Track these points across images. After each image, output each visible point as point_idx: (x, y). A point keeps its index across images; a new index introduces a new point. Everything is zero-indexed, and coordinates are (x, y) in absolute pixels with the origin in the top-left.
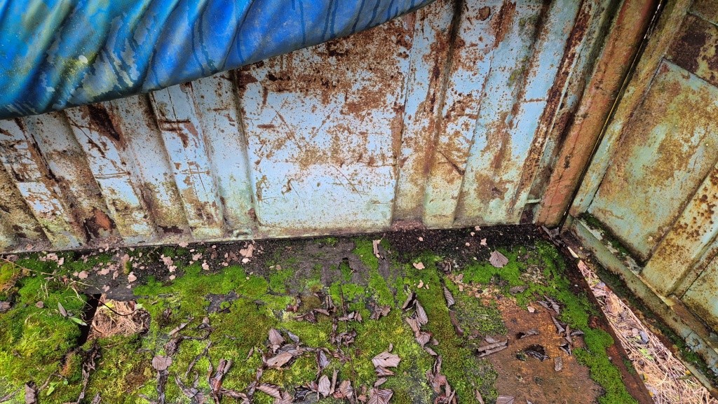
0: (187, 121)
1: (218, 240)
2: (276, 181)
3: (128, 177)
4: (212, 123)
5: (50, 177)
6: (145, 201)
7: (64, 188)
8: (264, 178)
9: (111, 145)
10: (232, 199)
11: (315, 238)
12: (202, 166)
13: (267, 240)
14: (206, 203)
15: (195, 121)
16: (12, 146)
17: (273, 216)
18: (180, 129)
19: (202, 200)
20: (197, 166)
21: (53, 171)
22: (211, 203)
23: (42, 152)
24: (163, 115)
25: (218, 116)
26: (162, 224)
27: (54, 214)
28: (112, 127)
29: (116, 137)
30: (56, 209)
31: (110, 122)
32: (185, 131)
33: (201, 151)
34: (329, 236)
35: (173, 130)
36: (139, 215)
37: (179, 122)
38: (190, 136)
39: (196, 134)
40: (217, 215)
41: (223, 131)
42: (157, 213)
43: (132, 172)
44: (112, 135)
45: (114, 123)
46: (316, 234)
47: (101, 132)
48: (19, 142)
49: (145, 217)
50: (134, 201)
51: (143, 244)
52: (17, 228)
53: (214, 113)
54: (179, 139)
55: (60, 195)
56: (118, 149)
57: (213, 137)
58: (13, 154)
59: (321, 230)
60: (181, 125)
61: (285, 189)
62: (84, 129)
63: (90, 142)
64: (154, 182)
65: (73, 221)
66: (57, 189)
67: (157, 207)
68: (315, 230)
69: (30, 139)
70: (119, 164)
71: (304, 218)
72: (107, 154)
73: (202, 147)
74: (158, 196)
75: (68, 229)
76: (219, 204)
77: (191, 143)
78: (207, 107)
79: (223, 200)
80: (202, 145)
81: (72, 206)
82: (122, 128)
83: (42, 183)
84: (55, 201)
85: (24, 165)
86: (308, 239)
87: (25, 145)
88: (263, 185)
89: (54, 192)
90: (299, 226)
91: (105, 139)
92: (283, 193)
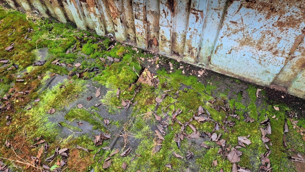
0: (202, 11)
1: (192, 64)
2: (226, 48)
3: (170, 28)
4: (210, 15)
5: (146, 20)
6: (172, 39)
7: (148, 26)
8: (221, 45)
9: (170, 13)
10: (204, 49)
11: (231, 77)
12: (199, 32)
13: (211, 71)
14: (194, 47)
15: (205, 12)
16: (138, 5)
17: (217, 62)
18: (197, 14)
19: (193, 46)
20: (197, 31)
21: (147, 18)
22: (195, 48)
23: (146, 10)
24: (194, 6)
25: (215, 12)
26: (174, 50)
27: (142, 34)
28: (173, 6)
29: (173, 11)
30: (143, 32)
31: (173, 4)
32: (199, 15)
33: (201, 26)
34: (238, 79)
35: (195, 14)
36: (168, 44)
37: (198, 11)
38: (200, 18)
39: (202, 18)
40: (195, 53)
41: (213, 19)
42: (174, 45)
43: (172, 27)
44: (172, 9)
45: (174, 5)
46: (232, 76)
47: (169, 8)
48: (141, 4)
49: (170, 45)
50: (169, 38)
51: (165, 56)
52: (129, 35)
53: (213, 10)
54: (195, 18)
55: (146, 28)
56: (171, 16)
57: (208, 21)
58: (138, 8)
59: (235, 75)
60: (199, 13)
61: (228, 52)
62: (164, 5)
63: (164, 10)
64: (178, 33)
65: (146, 39)
66: (146, 25)
67: (175, 43)
68: (233, 74)
69: (145, 4)
70: (169, 22)
71: (231, 67)
72: (167, 17)
73: (202, 24)
74: (177, 39)
75: (144, 41)
76: (198, 49)
77: (199, 21)
78: (212, 7)
79: (200, 48)
80: (203, 23)
81: (148, 33)
82: (176, 8)
83: (142, 22)
84: (144, 29)
85: (139, 13)
86: (228, 77)
87: (142, 6)
88: (220, 47)
89: (145, 26)
90: (226, 70)
91: (169, 11)
92: (226, 54)
